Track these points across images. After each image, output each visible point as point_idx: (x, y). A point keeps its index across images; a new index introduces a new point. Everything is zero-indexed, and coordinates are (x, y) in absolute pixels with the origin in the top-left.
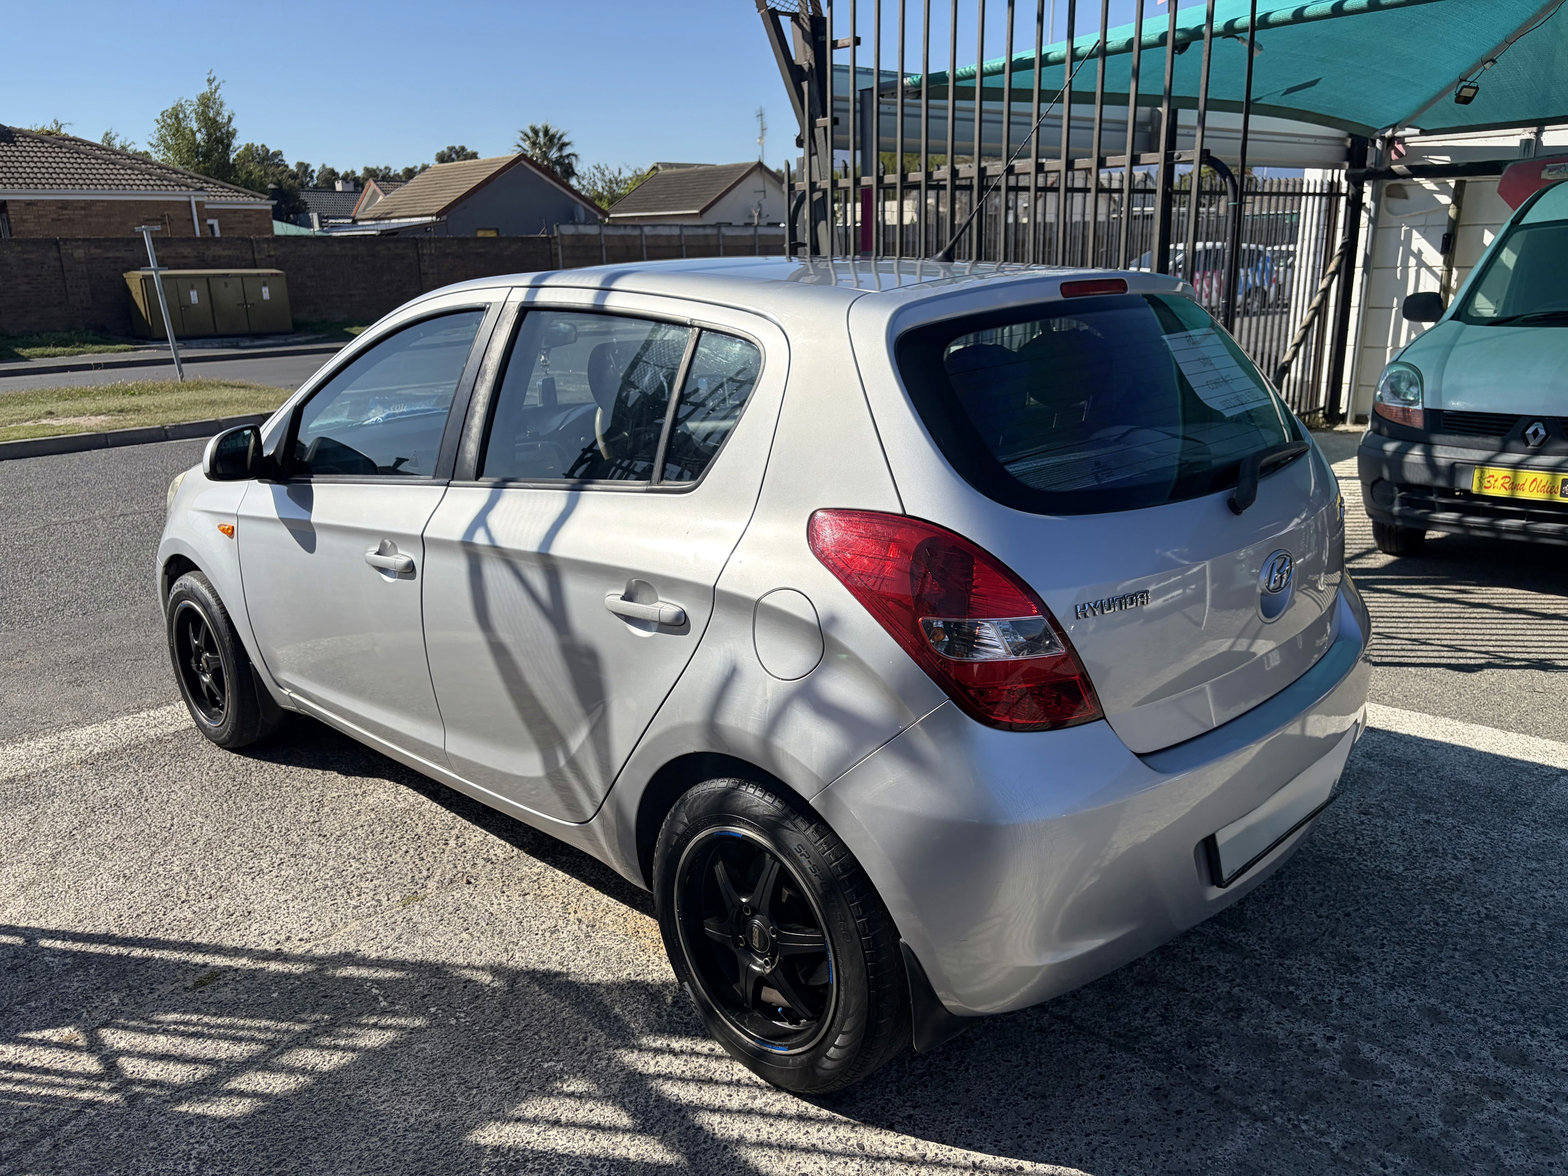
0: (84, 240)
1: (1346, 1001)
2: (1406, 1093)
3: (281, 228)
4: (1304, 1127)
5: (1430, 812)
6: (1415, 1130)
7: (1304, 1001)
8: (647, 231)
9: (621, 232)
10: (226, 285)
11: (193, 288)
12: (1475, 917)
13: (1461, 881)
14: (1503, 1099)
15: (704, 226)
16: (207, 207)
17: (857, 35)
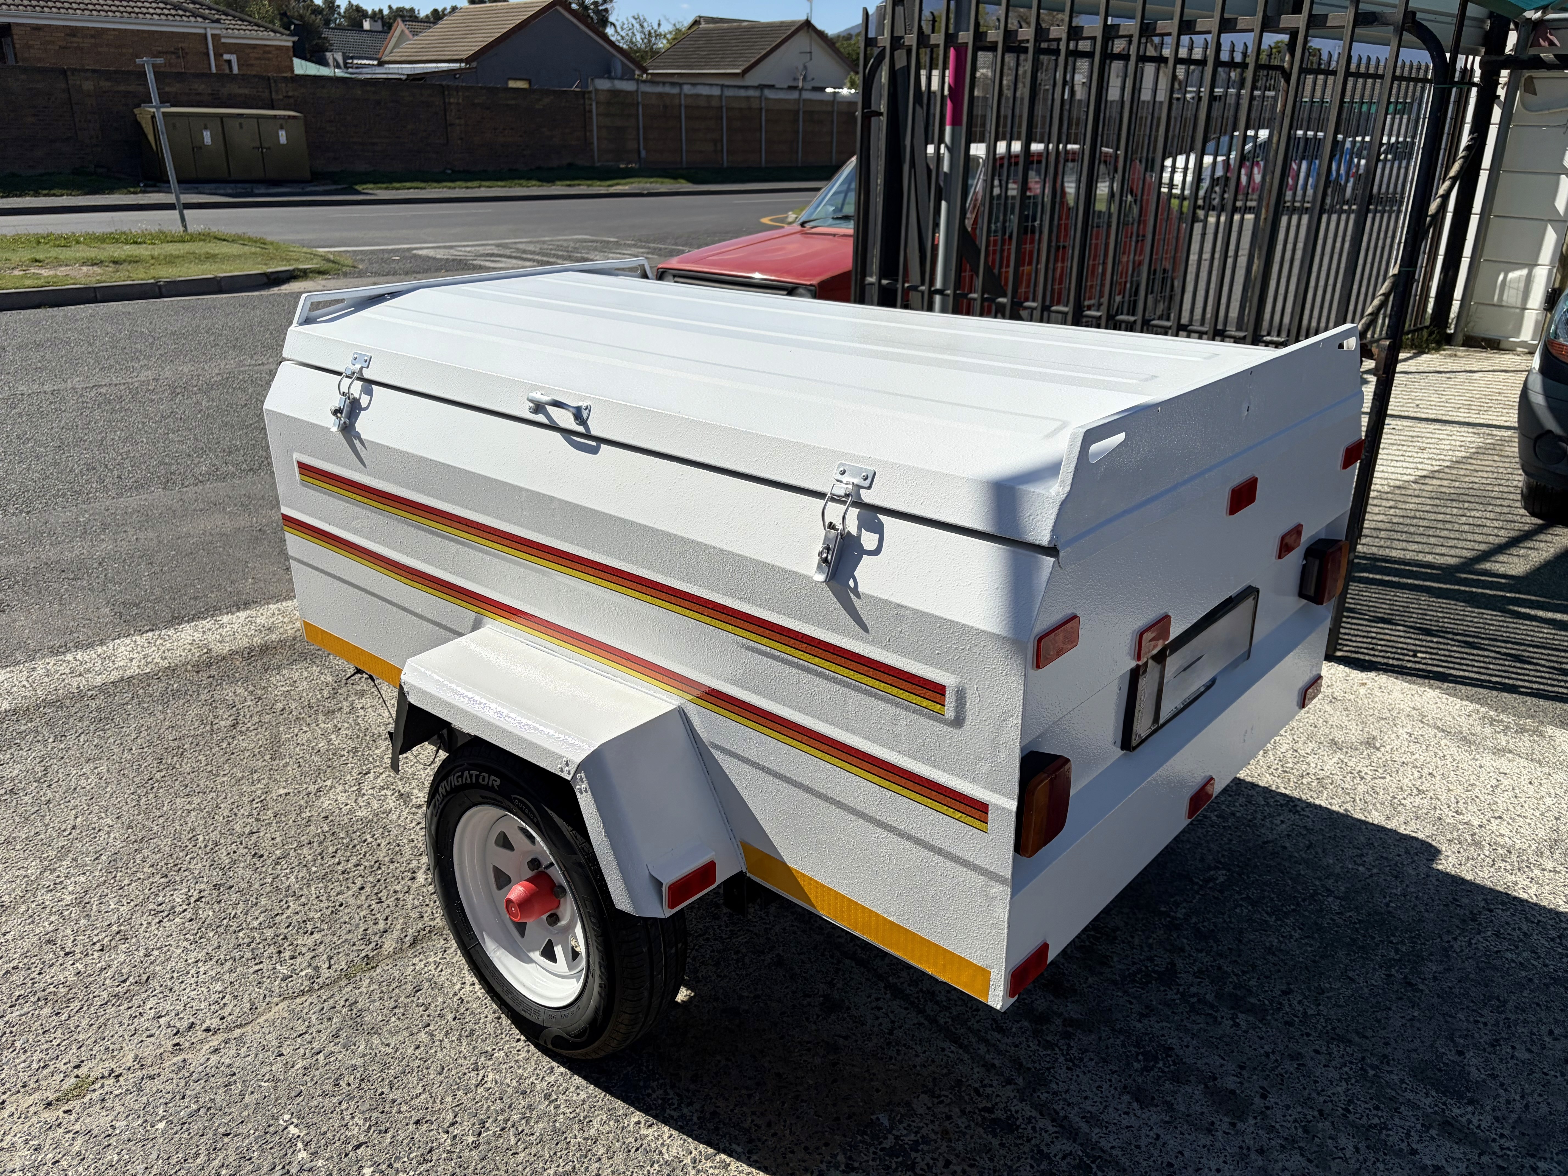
0: (94, 71)
3: (302, 67)
8: (687, 89)
9: (659, 89)
10: (241, 126)
11: (205, 128)
15: (746, 87)
16: (223, 40)
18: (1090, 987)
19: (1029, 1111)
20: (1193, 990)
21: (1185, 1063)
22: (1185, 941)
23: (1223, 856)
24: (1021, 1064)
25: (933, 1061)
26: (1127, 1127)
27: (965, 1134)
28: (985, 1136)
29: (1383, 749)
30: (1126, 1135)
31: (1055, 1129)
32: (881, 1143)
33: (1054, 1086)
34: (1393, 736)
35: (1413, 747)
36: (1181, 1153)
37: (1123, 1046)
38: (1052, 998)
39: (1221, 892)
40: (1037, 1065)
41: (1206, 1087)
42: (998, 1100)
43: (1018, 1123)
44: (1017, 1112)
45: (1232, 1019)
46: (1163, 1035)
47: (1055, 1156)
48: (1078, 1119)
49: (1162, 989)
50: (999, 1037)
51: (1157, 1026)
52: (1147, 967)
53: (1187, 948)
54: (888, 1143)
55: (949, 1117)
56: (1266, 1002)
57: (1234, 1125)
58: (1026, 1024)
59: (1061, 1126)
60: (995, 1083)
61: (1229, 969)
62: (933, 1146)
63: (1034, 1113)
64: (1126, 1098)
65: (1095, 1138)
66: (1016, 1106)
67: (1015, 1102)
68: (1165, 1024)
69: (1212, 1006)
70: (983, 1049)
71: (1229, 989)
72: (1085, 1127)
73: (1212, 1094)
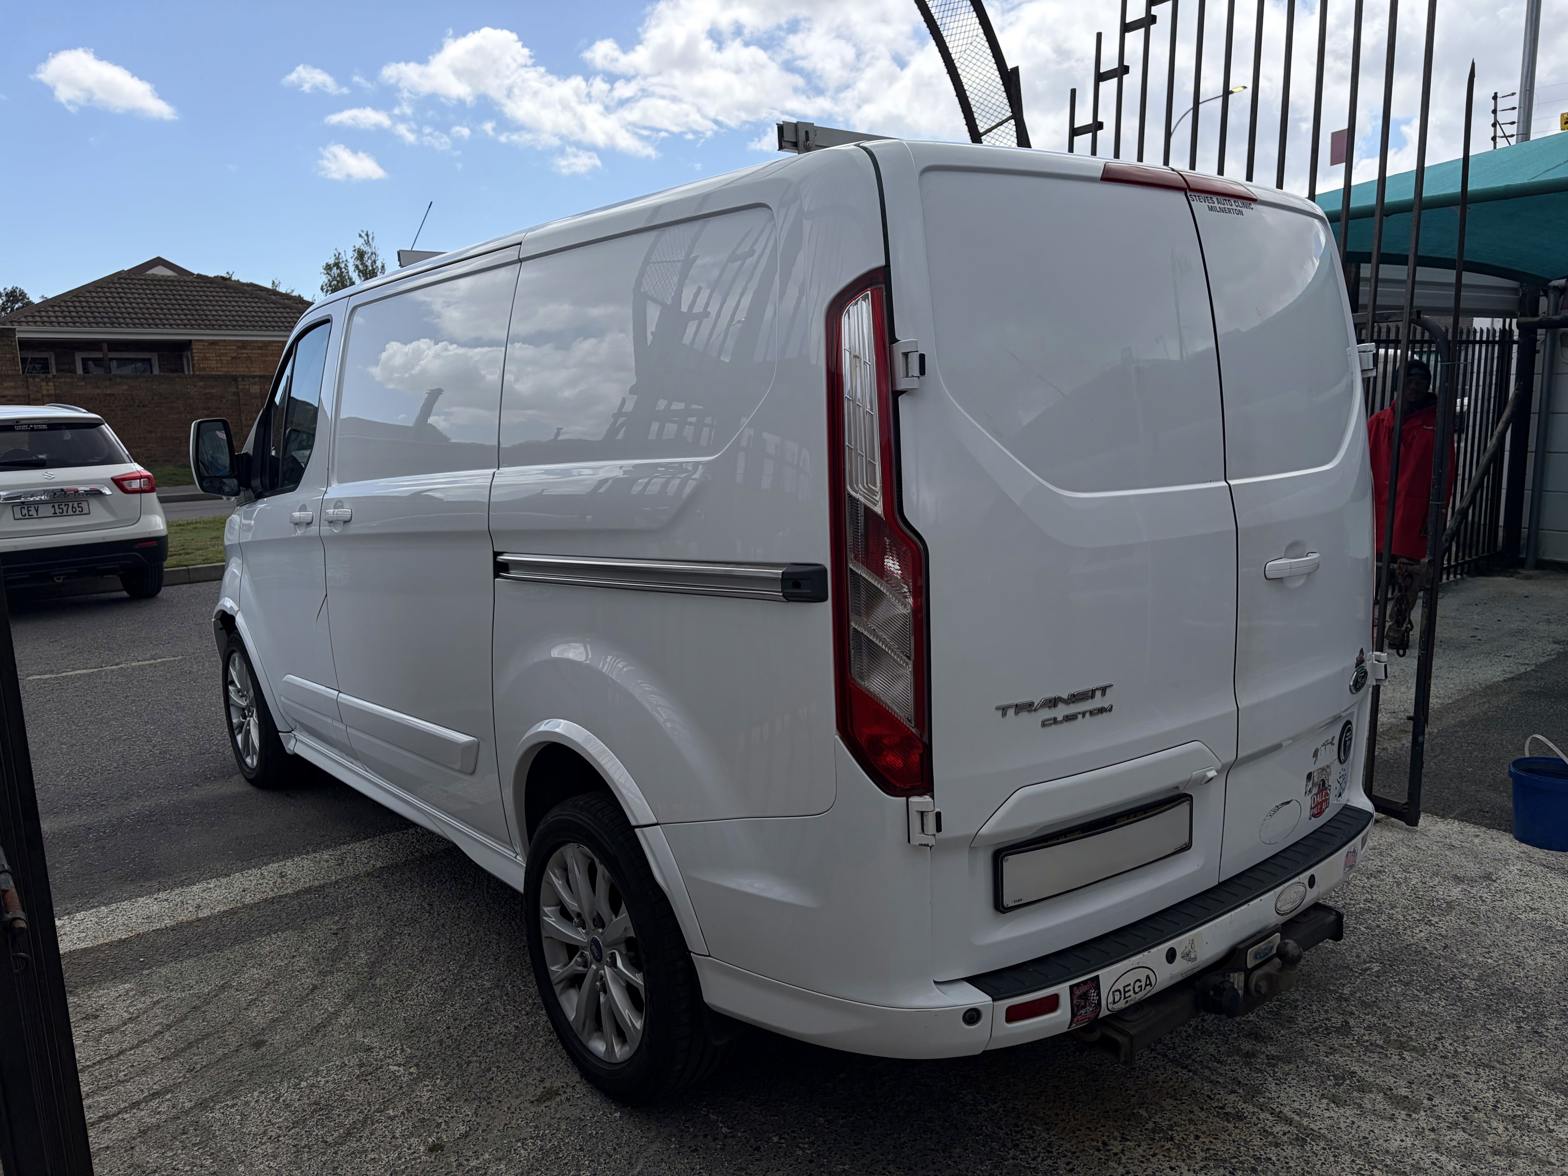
0: (261, 377)
18: (1282, 1036)
19: (1251, 1109)
20: (1366, 1038)
21: (1367, 1081)
22: (1354, 1008)
23: (1375, 954)
24: (1240, 1082)
25: (1171, 1079)
26: (1329, 1117)
27: (1206, 1122)
28: (1222, 1122)
29: (1498, 881)
30: (1329, 1122)
31: (1274, 1119)
32: (1144, 1126)
33: (1267, 1094)
34: (1506, 872)
35: (1524, 880)
36: (1373, 1131)
37: (1317, 1071)
38: (1254, 1043)
39: (1378, 977)
40: (1252, 1082)
41: (1385, 1094)
42: (1227, 1102)
43: (1245, 1115)
44: (1243, 1109)
45: (1399, 1055)
46: (1347, 1065)
47: (1278, 1133)
48: (1290, 1113)
49: (1340, 1037)
50: (1219, 1066)
51: (1341, 1060)
52: (1325, 1024)
53: (1356, 1013)
54: (1150, 1125)
55: (1191, 1112)
56: (1425, 1045)
57: (1410, 1116)
58: (1237, 1058)
59: (1278, 1117)
60: (1221, 1092)
61: (1392, 1025)
62: (1184, 1128)
63: (1256, 1110)
64: (1325, 1101)
65: (1305, 1124)
66: (1241, 1105)
67: (1240, 1103)
68: (1347, 1058)
69: (1382, 1048)
70: (1207, 1073)
71: (1393, 1037)
72: (1297, 1118)
73: (1390, 1098)
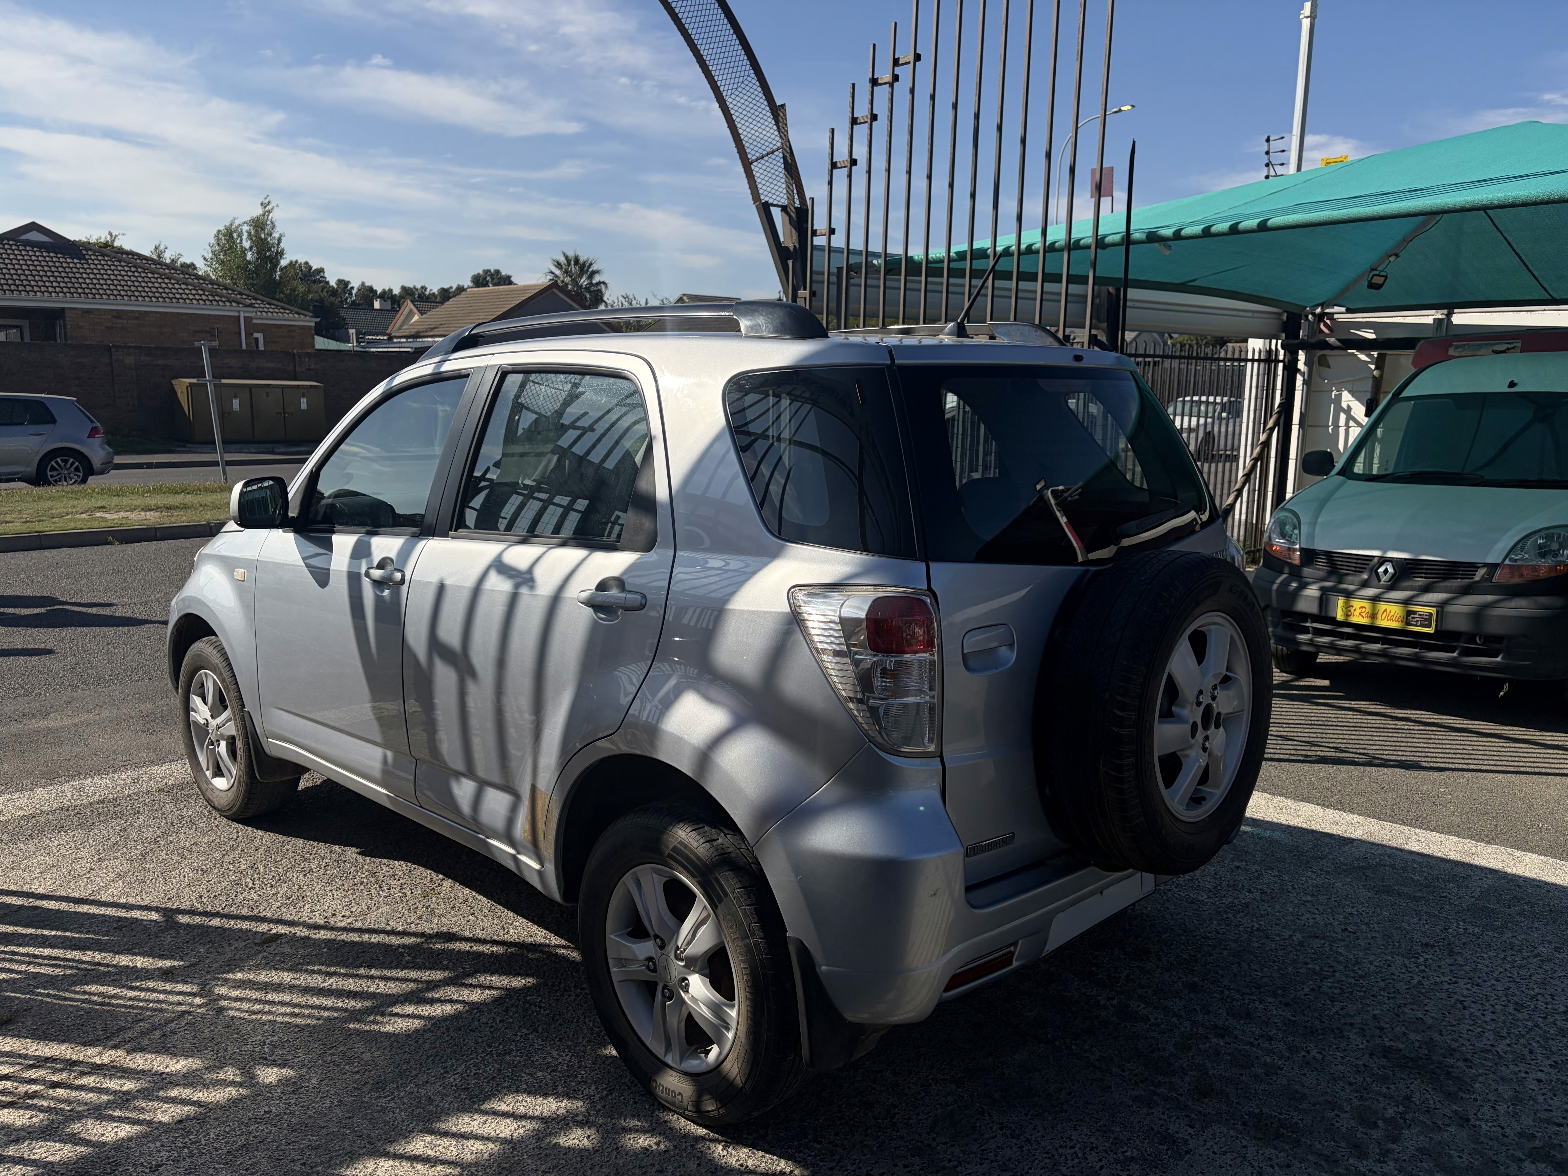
0: (136, 348)
1: (1132, 977)
2: (1154, 1031)
3: (321, 343)
4: (1074, 1047)
5: (1242, 861)
6: (1153, 1052)
7: (1100, 976)
10: (267, 395)
11: (236, 397)
12: (1249, 930)
13: (1247, 907)
14: (1223, 1037)
16: (254, 321)
17: (833, 226)
